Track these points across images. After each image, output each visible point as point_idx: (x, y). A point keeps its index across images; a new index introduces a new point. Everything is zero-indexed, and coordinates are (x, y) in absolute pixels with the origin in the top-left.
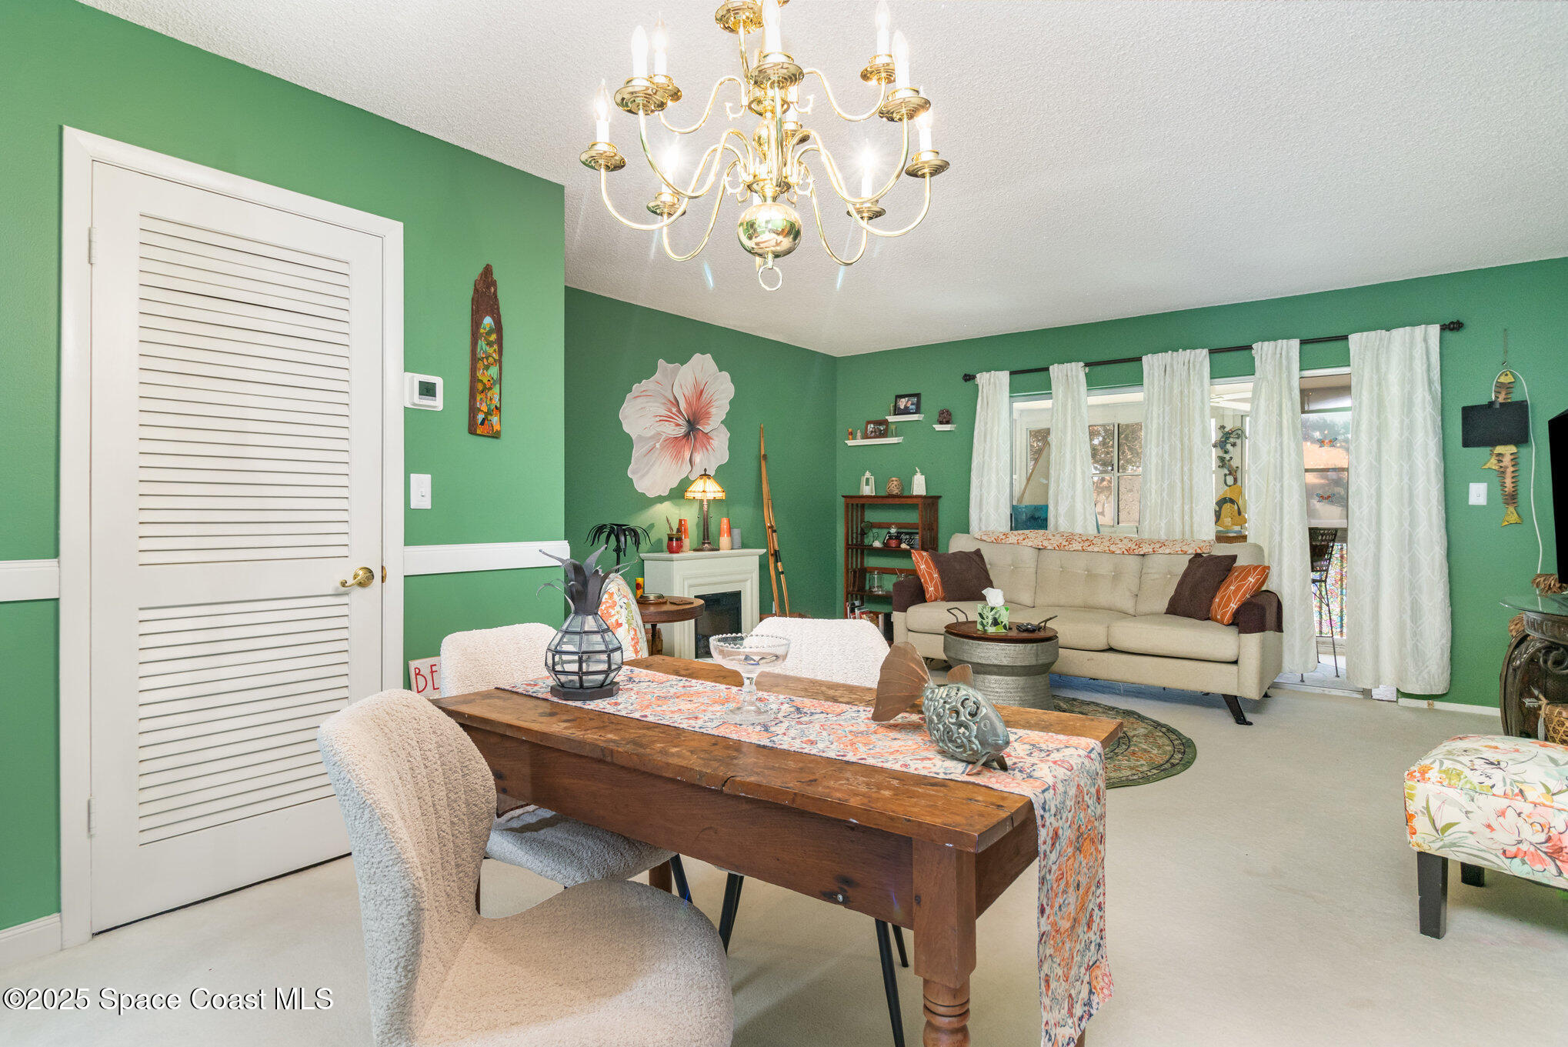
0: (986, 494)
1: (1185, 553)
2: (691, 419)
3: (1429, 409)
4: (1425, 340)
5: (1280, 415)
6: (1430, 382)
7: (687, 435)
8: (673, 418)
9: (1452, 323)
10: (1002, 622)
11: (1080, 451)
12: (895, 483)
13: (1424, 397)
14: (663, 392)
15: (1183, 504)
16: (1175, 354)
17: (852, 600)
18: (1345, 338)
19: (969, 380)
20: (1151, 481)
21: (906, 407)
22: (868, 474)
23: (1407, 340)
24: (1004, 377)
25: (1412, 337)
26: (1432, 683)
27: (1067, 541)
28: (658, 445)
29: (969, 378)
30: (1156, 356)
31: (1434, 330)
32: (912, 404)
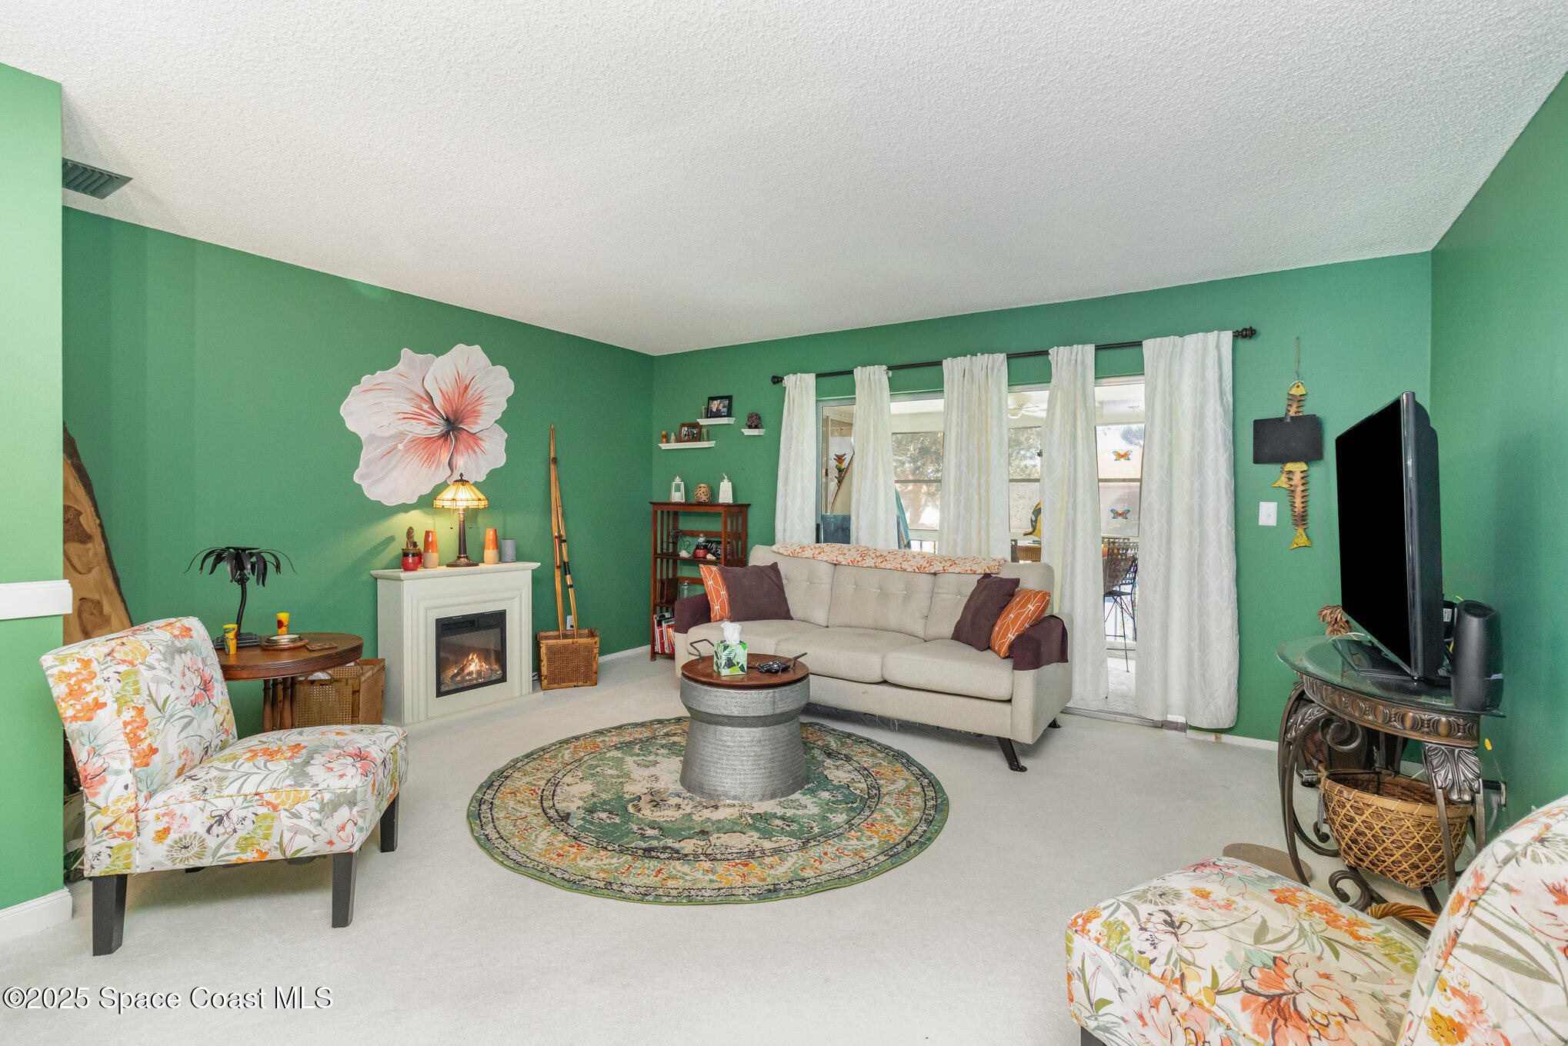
0: (790, 503)
1: (975, 573)
2: (451, 417)
3: (1220, 422)
4: (1218, 347)
5: (1074, 426)
6: (1222, 392)
7: (445, 436)
8: (423, 416)
9: (1245, 329)
10: (738, 663)
11: (883, 460)
12: (703, 490)
13: (1216, 408)
14: (409, 386)
15: (980, 517)
16: (974, 358)
17: (661, 611)
18: (1139, 344)
19: (778, 382)
20: (949, 492)
21: (718, 410)
22: (678, 480)
23: (1200, 347)
24: (810, 379)
25: (1205, 345)
26: (1219, 717)
27: (861, 556)
28: (400, 446)
29: (777, 380)
30: (955, 360)
31: (1227, 337)
32: (723, 407)
